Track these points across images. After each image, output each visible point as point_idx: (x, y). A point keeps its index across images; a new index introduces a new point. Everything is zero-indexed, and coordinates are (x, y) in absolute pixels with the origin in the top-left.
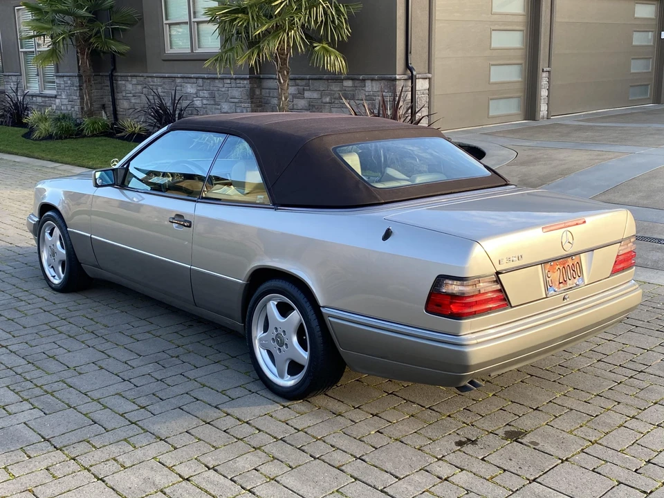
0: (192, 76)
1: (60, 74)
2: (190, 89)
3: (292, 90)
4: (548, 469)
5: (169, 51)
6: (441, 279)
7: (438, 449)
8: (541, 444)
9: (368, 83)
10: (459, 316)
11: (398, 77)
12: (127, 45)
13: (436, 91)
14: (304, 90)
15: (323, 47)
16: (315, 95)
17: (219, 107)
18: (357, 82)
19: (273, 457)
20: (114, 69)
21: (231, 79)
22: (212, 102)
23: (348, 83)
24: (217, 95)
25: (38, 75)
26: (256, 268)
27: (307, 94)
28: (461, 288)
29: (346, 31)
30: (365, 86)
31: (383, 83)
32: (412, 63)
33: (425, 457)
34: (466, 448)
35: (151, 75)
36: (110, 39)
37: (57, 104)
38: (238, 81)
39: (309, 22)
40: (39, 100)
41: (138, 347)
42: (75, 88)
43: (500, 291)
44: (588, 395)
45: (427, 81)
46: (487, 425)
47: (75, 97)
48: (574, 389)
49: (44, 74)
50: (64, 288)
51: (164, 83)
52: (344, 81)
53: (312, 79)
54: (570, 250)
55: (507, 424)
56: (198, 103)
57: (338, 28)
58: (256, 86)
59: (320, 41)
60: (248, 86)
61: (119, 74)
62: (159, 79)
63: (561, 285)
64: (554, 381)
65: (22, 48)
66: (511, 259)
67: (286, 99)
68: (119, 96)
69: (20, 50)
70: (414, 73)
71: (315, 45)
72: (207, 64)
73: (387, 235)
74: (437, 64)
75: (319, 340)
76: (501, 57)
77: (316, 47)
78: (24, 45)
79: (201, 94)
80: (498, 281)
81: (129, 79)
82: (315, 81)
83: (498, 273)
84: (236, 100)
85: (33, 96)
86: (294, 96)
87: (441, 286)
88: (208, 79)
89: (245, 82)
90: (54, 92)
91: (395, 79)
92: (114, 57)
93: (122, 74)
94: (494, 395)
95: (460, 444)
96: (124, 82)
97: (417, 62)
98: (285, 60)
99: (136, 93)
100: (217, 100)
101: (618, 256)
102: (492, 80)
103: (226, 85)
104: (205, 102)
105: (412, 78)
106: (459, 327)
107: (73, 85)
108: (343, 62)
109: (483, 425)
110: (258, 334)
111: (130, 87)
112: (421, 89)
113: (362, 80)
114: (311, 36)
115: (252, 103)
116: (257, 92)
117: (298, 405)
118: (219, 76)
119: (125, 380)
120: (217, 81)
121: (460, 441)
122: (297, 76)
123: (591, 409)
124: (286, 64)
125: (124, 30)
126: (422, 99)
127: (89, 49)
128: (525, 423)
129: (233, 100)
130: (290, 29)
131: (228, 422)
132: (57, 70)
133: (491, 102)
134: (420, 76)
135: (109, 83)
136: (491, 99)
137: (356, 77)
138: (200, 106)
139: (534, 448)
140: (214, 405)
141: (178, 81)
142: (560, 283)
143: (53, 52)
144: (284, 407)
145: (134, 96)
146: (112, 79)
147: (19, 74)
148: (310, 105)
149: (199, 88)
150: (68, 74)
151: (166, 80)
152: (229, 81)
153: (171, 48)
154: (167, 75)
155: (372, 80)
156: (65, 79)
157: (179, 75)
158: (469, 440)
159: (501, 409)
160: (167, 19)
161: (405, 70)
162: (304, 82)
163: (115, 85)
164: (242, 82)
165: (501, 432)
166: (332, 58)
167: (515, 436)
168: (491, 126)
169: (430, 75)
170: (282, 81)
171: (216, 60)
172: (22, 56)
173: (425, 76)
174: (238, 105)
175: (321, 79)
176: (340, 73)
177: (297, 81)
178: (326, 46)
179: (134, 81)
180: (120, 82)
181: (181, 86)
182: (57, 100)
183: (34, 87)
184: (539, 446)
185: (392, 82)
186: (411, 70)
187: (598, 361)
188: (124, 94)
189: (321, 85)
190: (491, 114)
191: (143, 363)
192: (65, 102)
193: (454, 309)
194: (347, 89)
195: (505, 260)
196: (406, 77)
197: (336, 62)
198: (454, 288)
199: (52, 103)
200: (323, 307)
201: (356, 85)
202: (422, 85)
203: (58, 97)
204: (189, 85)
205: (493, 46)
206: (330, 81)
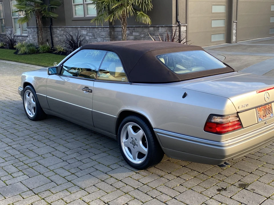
0: (85, 27)
1: (29, 27)
2: (84, 32)
3: (128, 32)
4: (261, 202)
5: (75, 16)
7: (209, 193)
8: (256, 190)
9: (160, 28)
10: (220, 133)
11: (173, 25)
12: (57, 14)
13: (189, 31)
14: (132, 32)
15: (141, 13)
16: (137, 34)
17: (96, 40)
18: (155, 28)
19: (134, 197)
20: (52, 25)
21: (101, 28)
22: (94, 38)
23: (152, 29)
24: (95, 35)
25: (20, 27)
26: (122, 111)
27: (134, 34)
28: (221, 120)
29: (151, 6)
30: (159, 30)
31: (167, 28)
32: (179, 20)
33: (204, 197)
34: (222, 192)
35: (67, 27)
36: (50, 12)
37: (28, 39)
38: (104, 29)
39: (135, 2)
40: (21, 38)
41: (69, 145)
42: (36, 33)
43: (238, 121)
44: (273, 166)
45: (185, 27)
46: (229, 181)
47: (35, 37)
48: (267, 163)
49: (22, 27)
50: (35, 119)
51: (73, 30)
52: (150, 28)
53: (136, 27)
54: (268, 101)
55: (239, 181)
56: (87, 38)
57: (147, 5)
58: (112, 30)
59: (140, 11)
60: (109, 31)
61: (54, 27)
62: (71, 29)
63: (264, 117)
64: (257, 160)
65: (13, 16)
66: (243, 106)
67: (125, 36)
68: (54, 36)
69: (12, 17)
70: (180, 24)
71: (138, 12)
72: (92, 21)
73: (185, 96)
74: (190, 20)
76: (216, 17)
77: (138, 13)
78: (14, 15)
79: (89, 34)
80: (238, 116)
81: (58, 28)
82: (137, 28)
83: (238, 113)
84: (104, 37)
85: (18, 36)
86: (128, 35)
87: (211, 119)
88: (92, 28)
89: (107, 29)
90: (26, 35)
91: (172, 27)
92: (51, 19)
93: (55, 27)
94: (231, 166)
95: (219, 190)
96: (56, 30)
97: (181, 19)
98: (125, 19)
99: (61, 34)
100: (96, 37)
102: (213, 26)
103: (99, 30)
104: (90, 38)
105: (179, 26)
106: (220, 138)
107: (34, 31)
108: (150, 19)
109: (228, 181)
110: (123, 140)
111: (58, 32)
112: (183, 30)
113: (158, 27)
114: (136, 9)
115: (110, 38)
116: (113, 33)
117: (142, 172)
118: (97, 27)
119: (64, 161)
120: (95, 29)
122: (129, 26)
124: (125, 21)
125: (55, 8)
126: (183, 35)
127: (41, 16)
128: (247, 180)
129: (102, 37)
130: (127, 6)
131: (112, 181)
132: (28, 25)
133: (212, 36)
134: (182, 25)
135: (49, 30)
136: (212, 34)
137: (155, 26)
138: (88, 39)
139: (253, 192)
140: (105, 172)
141: (79, 29)
142: (263, 116)
143: (26, 18)
144: (137, 173)
145: (60, 36)
146: (51, 29)
147: (12, 27)
148: (135, 38)
149: (88, 32)
150: (32, 27)
151: (73, 29)
152: (100, 29)
153: (76, 15)
154: (74, 27)
155: (162, 27)
156: (31, 29)
157: (79, 27)
158: (223, 188)
159: (235, 173)
160: (74, 3)
161: (176, 23)
162: (132, 29)
163: (52, 31)
164: (106, 29)
166: (145, 18)
167: (244, 186)
168: (212, 46)
169: (186, 25)
170: (124, 28)
171: (96, 20)
172: (13, 20)
173: (184, 25)
174: (104, 39)
175: (140, 27)
176: (148, 24)
177: (130, 28)
178: (142, 13)
179: (60, 29)
180: (54, 30)
181: (80, 31)
182: (28, 38)
183: (18, 33)
184: (255, 191)
185: (171, 28)
186: (179, 22)
188: (56, 35)
189: (140, 30)
190: (212, 41)
191: (71, 153)
192: (31, 38)
193: (218, 129)
194: (151, 31)
195: (241, 107)
196: (176, 25)
197: (147, 20)
198: (218, 120)
199: (26, 39)
200: (154, 128)
201: (155, 29)
202: (183, 29)
203: (28, 37)
204: (83, 31)
205: (213, 12)
206: (144, 28)
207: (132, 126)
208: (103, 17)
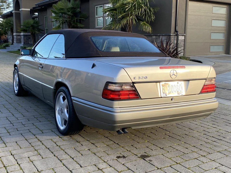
4: (149, 171)
5: (96, 27)
6: (108, 83)
7: (108, 158)
9: (161, 37)
10: (113, 100)
11: (171, 34)
12: (83, 25)
13: (188, 41)
18: (157, 36)
19: (39, 154)
23: (154, 37)
28: (114, 87)
29: (153, 18)
31: (166, 37)
32: (178, 30)
36: (78, 23)
39: (138, 14)
43: (134, 91)
44: (189, 145)
45: (184, 37)
46: (136, 152)
48: (185, 143)
52: (153, 36)
54: (175, 78)
55: (145, 152)
57: (150, 17)
59: (143, 21)
64: (178, 139)
65: (53, 27)
66: (141, 78)
70: (178, 33)
71: (141, 22)
72: (103, 28)
73: (93, 66)
75: (71, 110)
76: (216, 30)
77: (141, 23)
80: (133, 86)
83: (133, 83)
87: (107, 87)
91: (170, 35)
94: (148, 142)
95: (118, 157)
97: (180, 29)
98: (130, 28)
101: (204, 85)
102: (212, 38)
105: (177, 35)
106: (113, 104)
108: (151, 29)
109: (134, 152)
110: (57, 109)
112: (181, 39)
113: (159, 36)
114: (139, 19)
117: (66, 138)
119: (11, 123)
121: (120, 156)
123: (186, 151)
124: (130, 29)
125: (83, 20)
126: (181, 43)
127: (71, 26)
130: (130, 16)
131: (34, 140)
134: (181, 34)
136: (211, 45)
139: (149, 163)
140: (34, 134)
142: (169, 92)
143: (59, 27)
155: (163, 35)
158: (124, 156)
159: (147, 147)
160: (97, 15)
161: (175, 32)
165: (139, 155)
166: (146, 27)
168: (210, 55)
169: (185, 35)
171: (106, 27)
173: (183, 35)
176: (149, 32)
178: (145, 23)
184: (152, 162)
186: (177, 32)
187: (204, 134)
190: (211, 51)
191: (23, 119)
193: (112, 96)
194: (154, 39)
195: (137, 78)
196: (175, 34)
197: (149, 29)
200: (72, 97)
201: (157, 38)
202: (181, 38)
205: (213, 25)
206: (148, 36)
207: (63, 96)
208: (112, 25)
